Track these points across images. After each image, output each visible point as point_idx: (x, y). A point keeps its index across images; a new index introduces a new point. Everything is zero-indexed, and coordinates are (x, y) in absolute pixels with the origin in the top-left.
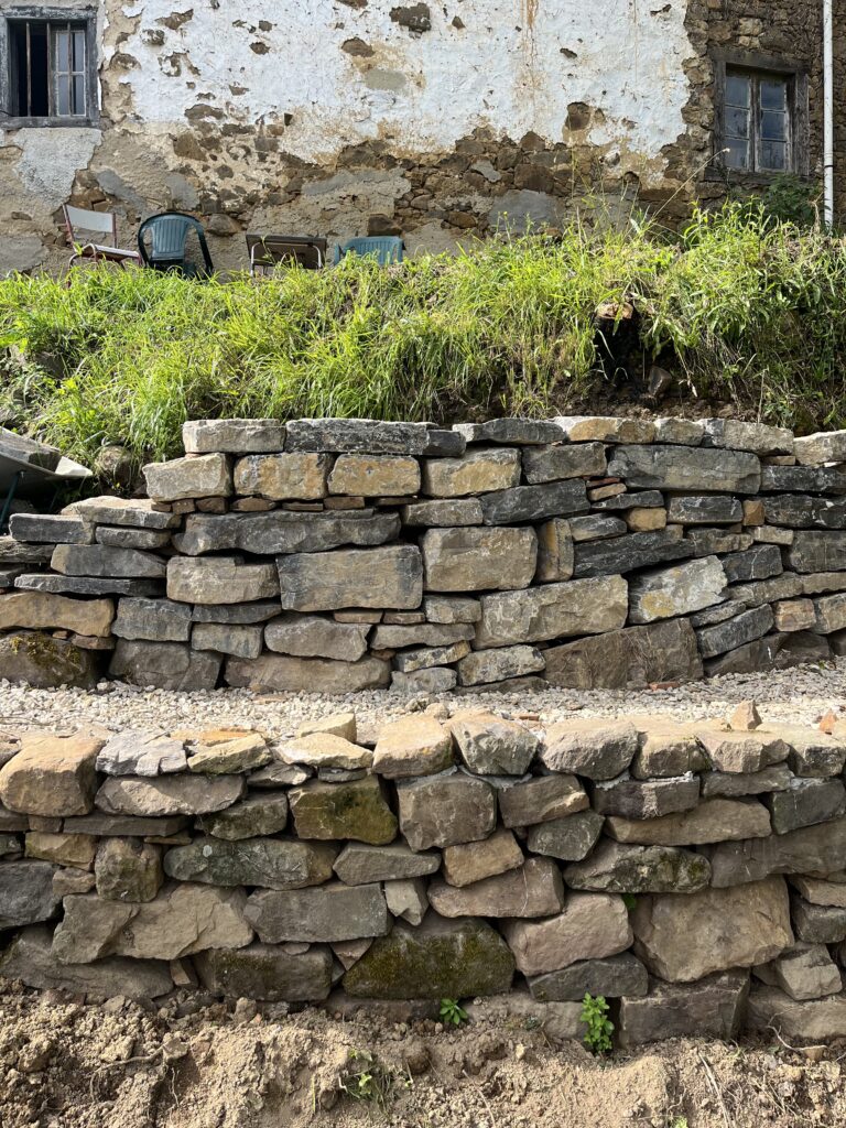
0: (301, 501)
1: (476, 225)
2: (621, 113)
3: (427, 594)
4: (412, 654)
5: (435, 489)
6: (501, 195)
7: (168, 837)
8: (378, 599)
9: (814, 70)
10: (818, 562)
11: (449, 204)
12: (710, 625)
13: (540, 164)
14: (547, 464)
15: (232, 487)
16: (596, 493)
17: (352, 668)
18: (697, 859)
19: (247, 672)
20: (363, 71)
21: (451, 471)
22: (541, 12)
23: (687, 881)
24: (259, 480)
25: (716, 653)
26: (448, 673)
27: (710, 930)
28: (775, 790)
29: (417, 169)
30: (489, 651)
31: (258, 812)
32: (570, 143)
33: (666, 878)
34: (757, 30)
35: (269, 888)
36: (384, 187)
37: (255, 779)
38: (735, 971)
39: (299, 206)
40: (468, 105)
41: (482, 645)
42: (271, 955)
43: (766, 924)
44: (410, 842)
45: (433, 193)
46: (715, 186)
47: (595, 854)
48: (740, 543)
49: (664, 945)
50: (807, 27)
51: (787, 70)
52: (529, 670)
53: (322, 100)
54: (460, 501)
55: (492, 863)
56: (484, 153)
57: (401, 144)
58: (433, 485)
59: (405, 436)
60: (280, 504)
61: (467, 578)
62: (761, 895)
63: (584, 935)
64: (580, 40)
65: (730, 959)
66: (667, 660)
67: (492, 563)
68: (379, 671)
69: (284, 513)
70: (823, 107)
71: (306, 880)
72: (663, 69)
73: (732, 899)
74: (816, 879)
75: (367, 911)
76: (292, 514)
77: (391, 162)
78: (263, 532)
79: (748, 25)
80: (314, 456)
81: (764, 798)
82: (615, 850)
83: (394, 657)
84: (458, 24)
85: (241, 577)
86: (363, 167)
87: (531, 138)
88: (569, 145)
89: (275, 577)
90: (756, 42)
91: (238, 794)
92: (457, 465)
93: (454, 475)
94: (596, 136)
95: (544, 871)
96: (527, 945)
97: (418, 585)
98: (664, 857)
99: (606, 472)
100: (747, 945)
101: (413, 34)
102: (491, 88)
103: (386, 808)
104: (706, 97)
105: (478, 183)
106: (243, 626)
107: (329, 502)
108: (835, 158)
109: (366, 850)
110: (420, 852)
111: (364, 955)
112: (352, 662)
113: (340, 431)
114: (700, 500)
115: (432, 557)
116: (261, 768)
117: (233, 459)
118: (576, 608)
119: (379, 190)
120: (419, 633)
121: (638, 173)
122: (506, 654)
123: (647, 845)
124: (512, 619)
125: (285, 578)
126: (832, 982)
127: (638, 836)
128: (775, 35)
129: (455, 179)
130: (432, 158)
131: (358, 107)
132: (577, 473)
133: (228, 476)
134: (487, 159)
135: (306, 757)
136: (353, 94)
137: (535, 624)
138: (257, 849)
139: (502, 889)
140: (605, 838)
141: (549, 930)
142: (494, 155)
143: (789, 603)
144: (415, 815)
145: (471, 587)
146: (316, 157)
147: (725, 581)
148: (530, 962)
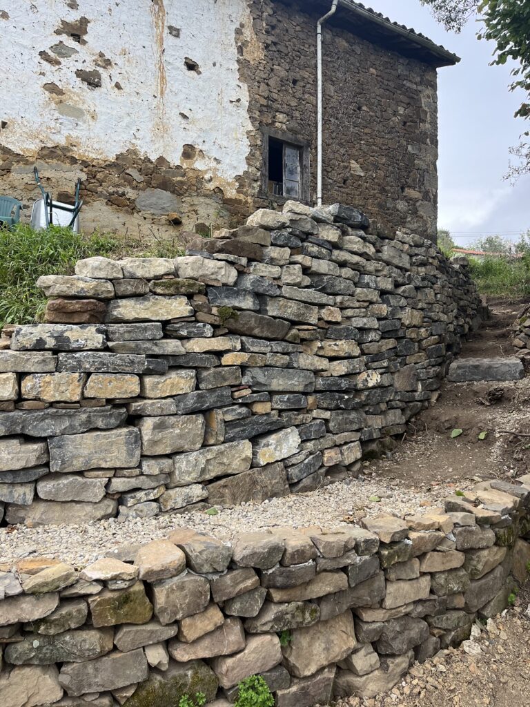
0: (65, 402)
1: (127, 206)
2: (214, 154)
3: (143, 456)
4: (133, 495)
5: (148, 393)
6: (144, 190)
7: (10, 638)
8: (113, 462)
9: (313, 146)
10: (341, 427)
11: (111, 191)
12: (293, 465)
13: (167, 176)
14: (212, 379)
15: (19, 393)
16: (236, 394)
17: (95, 506)
18: (314, 606)
19: (22, 514)
20: (56, 103)
21: (158, 383)
22: (168, 90)
23: (309, 619)
24: (40, 389)
25: (296, 481)
26: (154, 505)
27: (319, 645)
28: (350, 564)
29: (91, 168)
30: (178, 489)
31: (70, 615)
32: (185, 166)
33: (299, 619)
34: (285, 120)
35: (74, 662)
36: (68, 175)
37: (67, 593)
38: (331, 665)
39: (9, 179)
40: (123, 135)
41: (173, 485)
42: (75, 703)
43: (345, 636)
44: (161, 620)
45: (101, 183)
46: (264, 201)
47: (262, 611)
48: (306, 419)
49: (298, 657)
50: (310, 123)
51: (299, 144)
52: (200, 499)
53: (28, 116)
54: (164, 401)
55: (208, 625)
56: (133, 164)
57: (81, 151)
58: (147, 391)
59: (132, 362)
60: (52, 405)
61: (166, 447)
62: (342, 621)
63: (258, 659)
64: (191, 110)
65: (329, 659)
66: (273, 487)
67: (181, 436)
68: (112, 506)
69: (55, 410)
70: (317, 166)
71: (99, 653)
72: (236, 133)
73: (329, 625)
74: (366, 608)
75: (135, 667)
76: (60, 410)
77: (74, 161)
78: (40, 423)
79: (280, 117)
80: (77, 375)
81: (344, 569)
82: (273, 607)
83: (120, 498)
84: (118, 86)
85: (24, 452)
86: (55, 161)
87: (161, 160)
88: (184, 167)
89: (47, 451)
90: (284, 127)
91: (56, 605)
92: (162, 379)
93: (160, 386)
94: (199, 164)
95: (235, 625)
96: (227, 671)
97: (138, 453)
98: (298, 608)
99: (241, 382)
100: (337, 649)
101: (90, 87)
102: (138, 128)
103: (147, 600)
104: (258, 153)
105: (129, 181)
106: (22, 484)
107: (84, 403)
108: (323, 194)
109: (135, 628)
110: (167, 625)
111: (133, 695)
112: (96, 503)
113: (92, 360)
114: (287, 396)
115: (146, 434)
116: (72, 586)
117: (21, 376)
118: (225, 460)
119: (65, 176)
120: (138, 481)
121: (222, 188)
122: (186, 490)
123: (289, 602)
124: (190, 469)
125: (54, 452)
126: (375, 663)
127: (285, 598)
128: (293, 124)
129: (115, 177)
130: (101, 162)
131: (52, 124)
132: (226, 383)
133: (17, 387)
134: (135, 168)
135: (102, 576)
136: (49, 116)
137: (203, 471)
138: (67, 638)
139: (212, 640)
140: (268, 600)
141: (240, 660)
142: (140, 167)
143: (329, 451)
144: (166, 602)
145: (168, 452)
146: (22, 150)
147: (300, 440)
148: (229, 681)
